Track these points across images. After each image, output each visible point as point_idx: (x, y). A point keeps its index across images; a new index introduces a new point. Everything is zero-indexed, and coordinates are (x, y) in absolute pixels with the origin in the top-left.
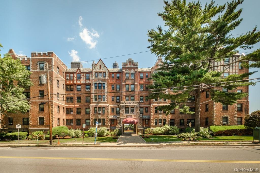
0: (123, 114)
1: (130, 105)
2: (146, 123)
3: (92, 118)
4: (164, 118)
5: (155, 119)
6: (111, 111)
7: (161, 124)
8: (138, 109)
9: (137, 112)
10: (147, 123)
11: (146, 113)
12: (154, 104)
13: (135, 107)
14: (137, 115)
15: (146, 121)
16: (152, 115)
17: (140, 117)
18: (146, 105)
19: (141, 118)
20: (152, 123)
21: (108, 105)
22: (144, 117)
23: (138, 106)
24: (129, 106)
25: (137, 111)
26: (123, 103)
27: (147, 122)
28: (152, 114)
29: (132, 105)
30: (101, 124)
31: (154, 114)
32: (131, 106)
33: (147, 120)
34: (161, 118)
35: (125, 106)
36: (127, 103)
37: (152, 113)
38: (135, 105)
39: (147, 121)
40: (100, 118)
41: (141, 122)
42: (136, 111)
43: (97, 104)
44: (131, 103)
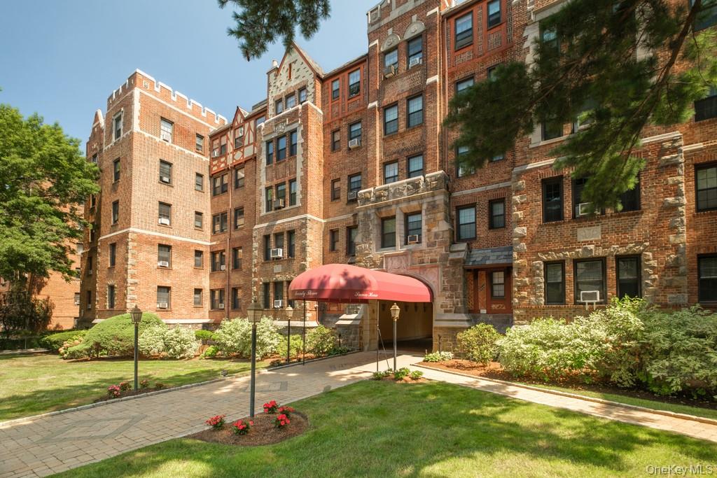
0: (367, 254)
1: (398, 203)
2: (496, 293)
3: (256, 279)
4: (622, 251)
5: (547, 264)
6: (328, 247)
7: (593, 296)
8: (440, 215)
9: (436, 235)
10: (502, 293)
11: (491, 234)
12: (530, 167)
13: (425, 207)
14: (436, 248)
15: (496, 281)
16: (522, 238)
17: (452, 256)
18: (495, 186)
19: (455, 263)
20: (521, 288)
21: (303, 219)
22: (478, 256)
23: (437, 198)
24: (394, 207)
25: (435, 230)
26: (367, 200)
27: (502, 287)
28: (519, 230)
29: (409, 200)
30: (282, 303)
31: (534, 229)
32: (404, 206)
33: (502, 274)
34: (600, 252)
35: (378, 209)
36: (386, 193)
37: (519, 222)
38: (422, 198)
39: (502, 281)
40: (280, 278)
41: (456, 290)
42: (429, 230)
43: (271, 223)
44: (405, 192)
